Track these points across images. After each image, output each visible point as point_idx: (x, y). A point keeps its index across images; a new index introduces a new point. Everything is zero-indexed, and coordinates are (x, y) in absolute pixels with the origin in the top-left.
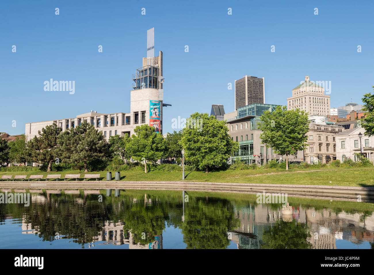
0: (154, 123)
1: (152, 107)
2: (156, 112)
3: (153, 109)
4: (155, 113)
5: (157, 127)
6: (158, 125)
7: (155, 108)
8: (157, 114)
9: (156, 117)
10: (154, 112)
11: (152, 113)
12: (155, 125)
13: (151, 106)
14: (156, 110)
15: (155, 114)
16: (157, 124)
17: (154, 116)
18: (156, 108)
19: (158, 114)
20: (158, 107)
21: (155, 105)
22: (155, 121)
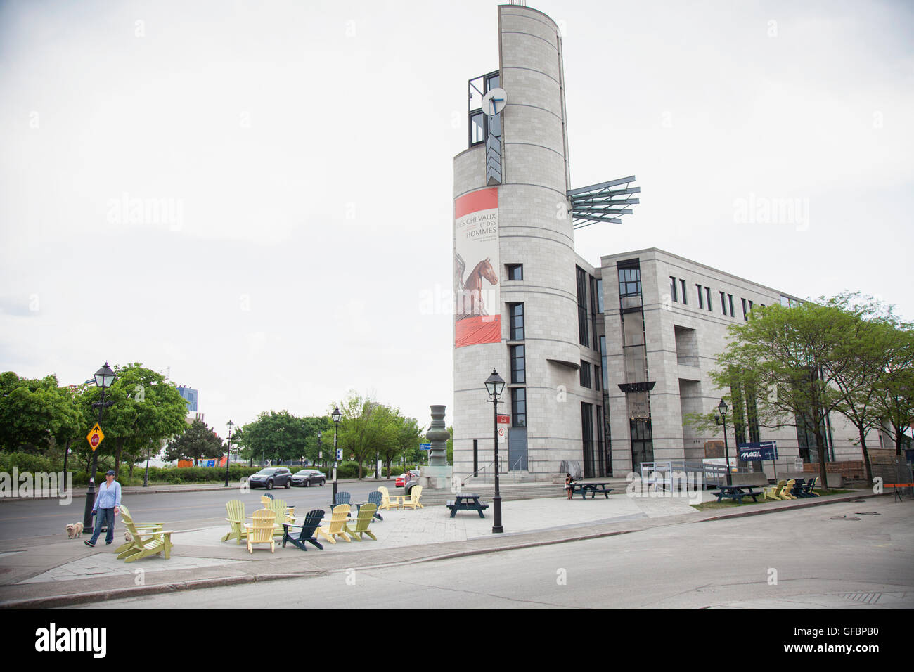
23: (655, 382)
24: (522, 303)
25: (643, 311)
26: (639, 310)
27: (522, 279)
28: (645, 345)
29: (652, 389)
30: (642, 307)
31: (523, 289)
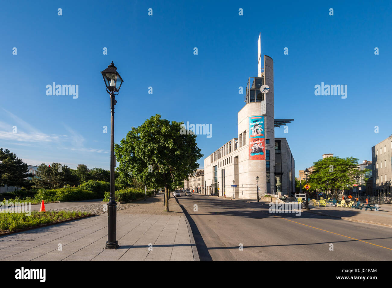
0: (254, 143)
1: (252, 124)
2: (257, 130)
3: (253, 127)
4: (255, 131)
5: (259, 147)
6: (261, 144)
7: (255, 125)
8: (259, 131)
9: (257, 135)
10: (255, 129)
11: (252, 132)
12: (256, 145)
13: (250, 124)
14: (257, 127)
15: (257, 132)
16: (259, 143)
17: (255, 134)
18: (257, 125)
19: (261, 131)
20: (261, 122)
21: (256, 121)
22: (256, 140)
23: (283, 173)
24: (269, 150)
25: (281, 154)
26: (280, 154)
27: (269, 144)
28: (281, 163)
29: (282, 174)
30: (281, 153)
31: (270, 146)
